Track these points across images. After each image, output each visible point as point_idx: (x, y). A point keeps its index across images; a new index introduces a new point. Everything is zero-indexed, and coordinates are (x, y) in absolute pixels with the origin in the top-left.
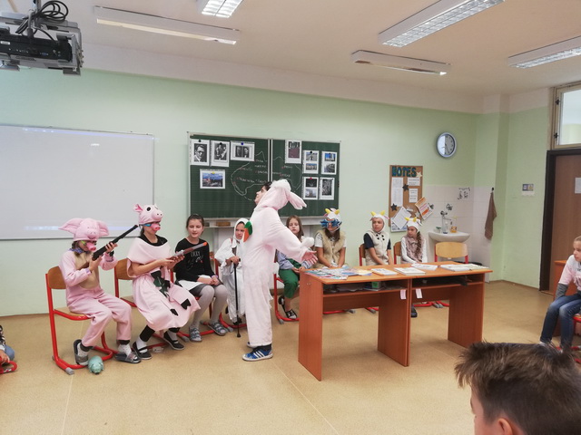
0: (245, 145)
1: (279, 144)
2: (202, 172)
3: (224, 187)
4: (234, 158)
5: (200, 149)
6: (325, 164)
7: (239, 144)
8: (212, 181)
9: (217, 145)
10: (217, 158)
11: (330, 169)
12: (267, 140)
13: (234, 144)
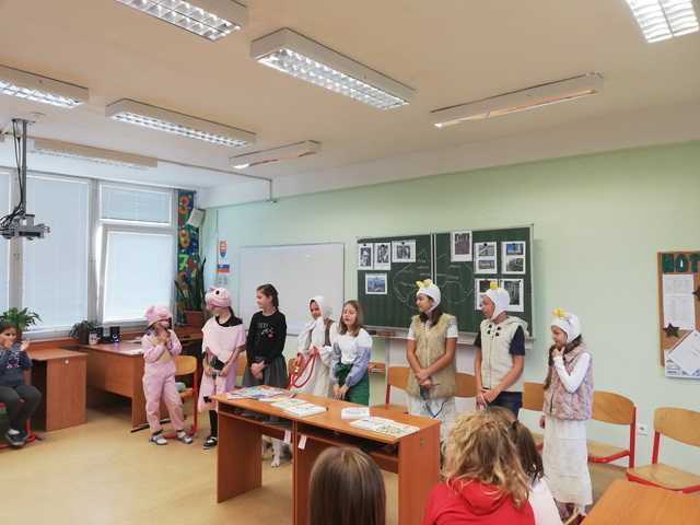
0: (406, 244)
1: (444, 239)
2: (367, 277)
3: (386, 293)
4: (396, 260)
5: (365, 253)
6: (506, 260)
7: (400, 244)
8: (376, 286)
9: (380, 248)
10: (379, 262)
11: (515, 266)
12: (429, 236)
13: (396, 244)
